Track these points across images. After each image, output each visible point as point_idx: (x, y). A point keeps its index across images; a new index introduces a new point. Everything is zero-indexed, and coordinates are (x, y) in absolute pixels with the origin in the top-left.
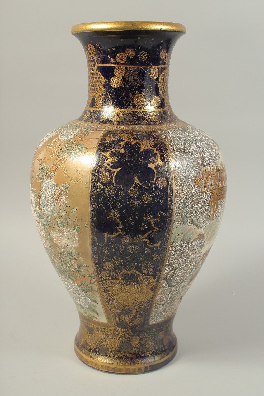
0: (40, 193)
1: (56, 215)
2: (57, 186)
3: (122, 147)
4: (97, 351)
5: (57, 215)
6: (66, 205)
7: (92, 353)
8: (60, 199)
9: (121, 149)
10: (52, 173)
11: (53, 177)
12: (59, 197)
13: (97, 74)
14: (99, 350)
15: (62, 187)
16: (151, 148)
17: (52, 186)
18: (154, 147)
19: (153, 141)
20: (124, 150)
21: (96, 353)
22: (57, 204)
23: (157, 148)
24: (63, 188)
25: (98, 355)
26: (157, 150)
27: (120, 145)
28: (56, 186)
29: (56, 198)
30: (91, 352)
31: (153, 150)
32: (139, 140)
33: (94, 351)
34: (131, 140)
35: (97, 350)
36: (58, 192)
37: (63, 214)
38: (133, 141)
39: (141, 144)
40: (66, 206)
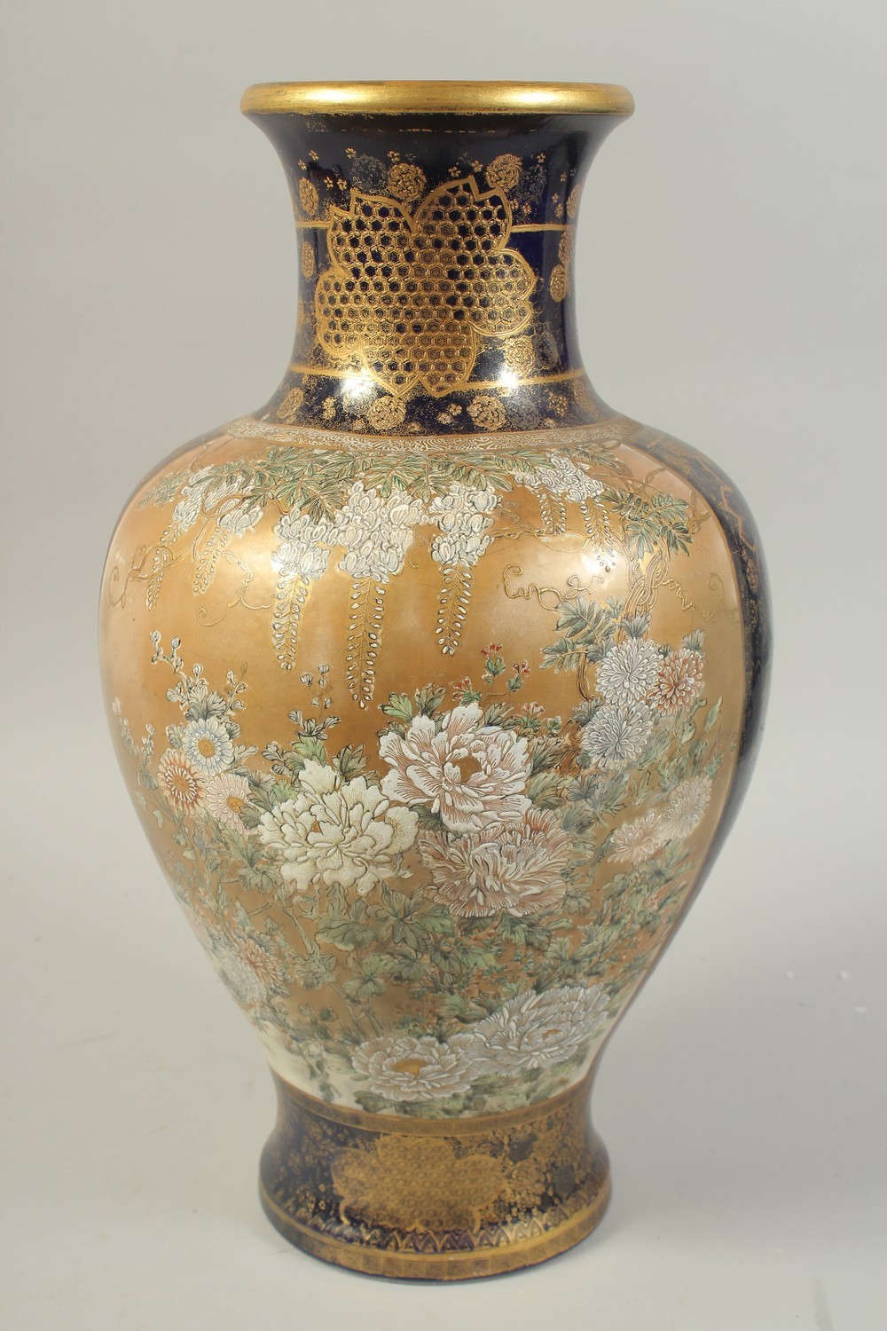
0: (584, 706)
1: (660, 754)
2: (665, 654)
4: (550, 1198)
5: (663, 752)
6: (696, 703)
7: (540, 1213)
8: (680, 691)
10: (638, 618)
11: (647, 626)
12: (677, 685)
13: (508, 260)
14: (554, 1190)
15: (684, 649)
17: (646, 661)
21: (553, 1204)
22: (669, 715)
24: (685, 653)
25: (560, 1206)
28: (660, 653)
29: (665, 696)
30: (537, 1216)
33: (542, 1204)
35: (550, 1193)
36: (673, 670)
37: (687, 737)
40: (696, 707)
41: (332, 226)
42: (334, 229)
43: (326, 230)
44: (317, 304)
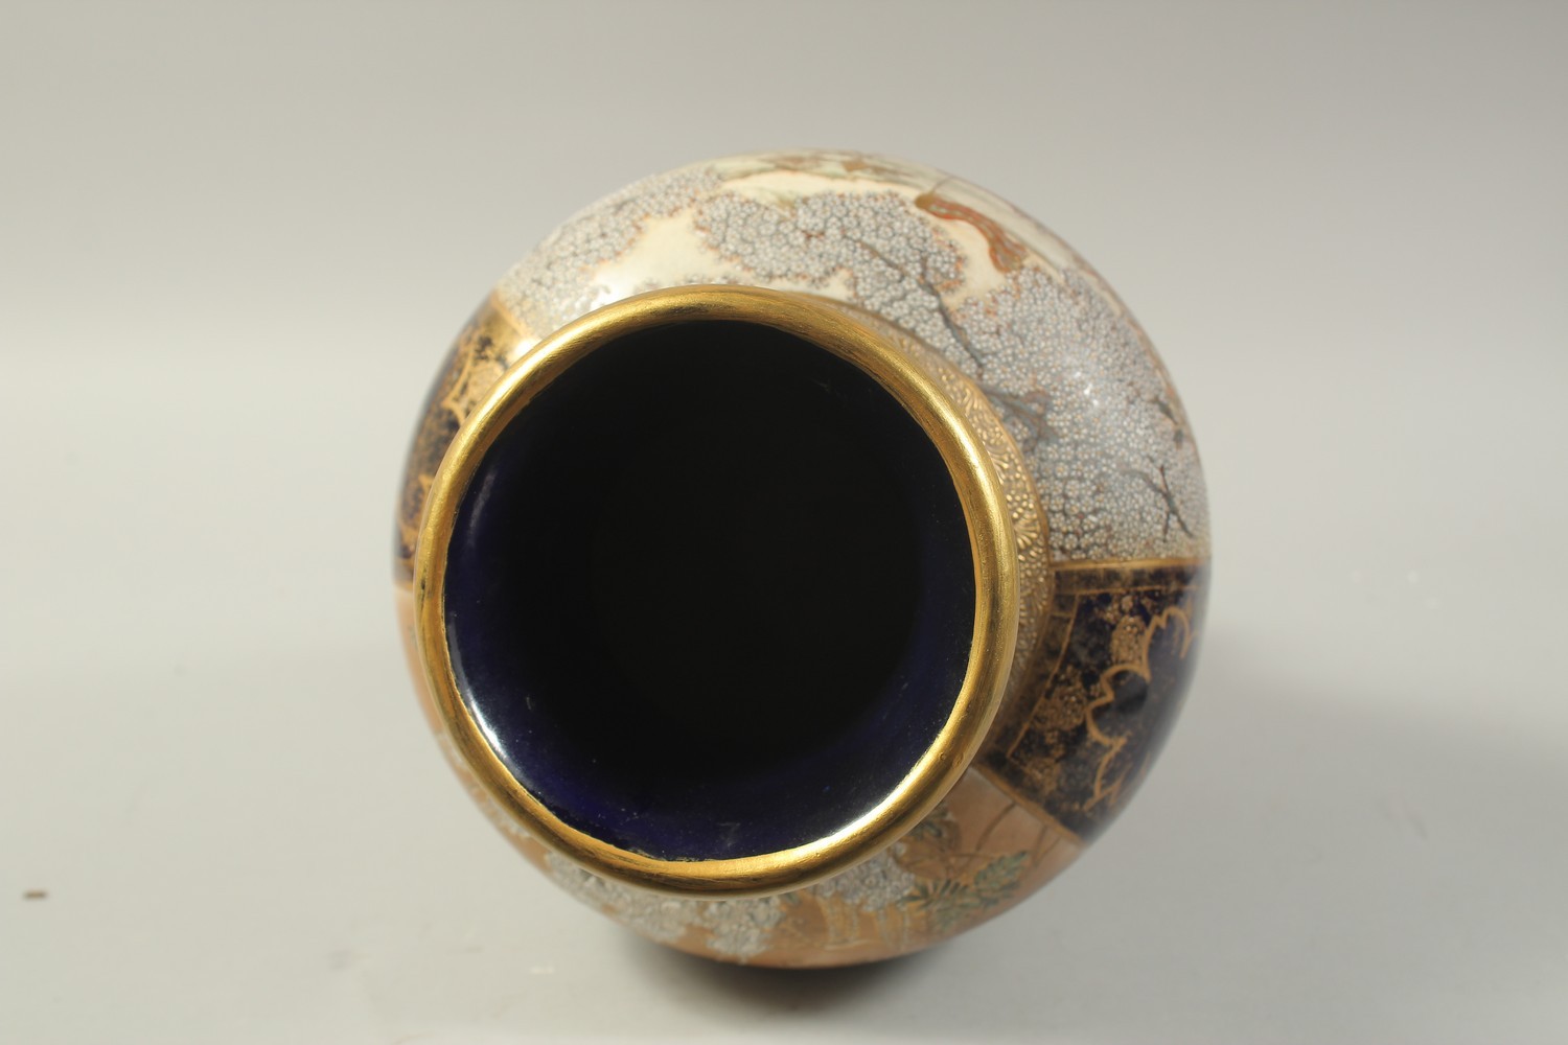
3: (1105, 741)
9: (1111, 747)
16: (1149, 632)
18: (1147, 620)
19: (1122, 612)
20: (1120, 734)
23: (1153, 608)
26: (1160, 614)
27: (1097, 744)
31: (1158, 628)
32: (1103, 666)
34: (1091, 698)
38: (1102, 694)
39: (1127, 667)
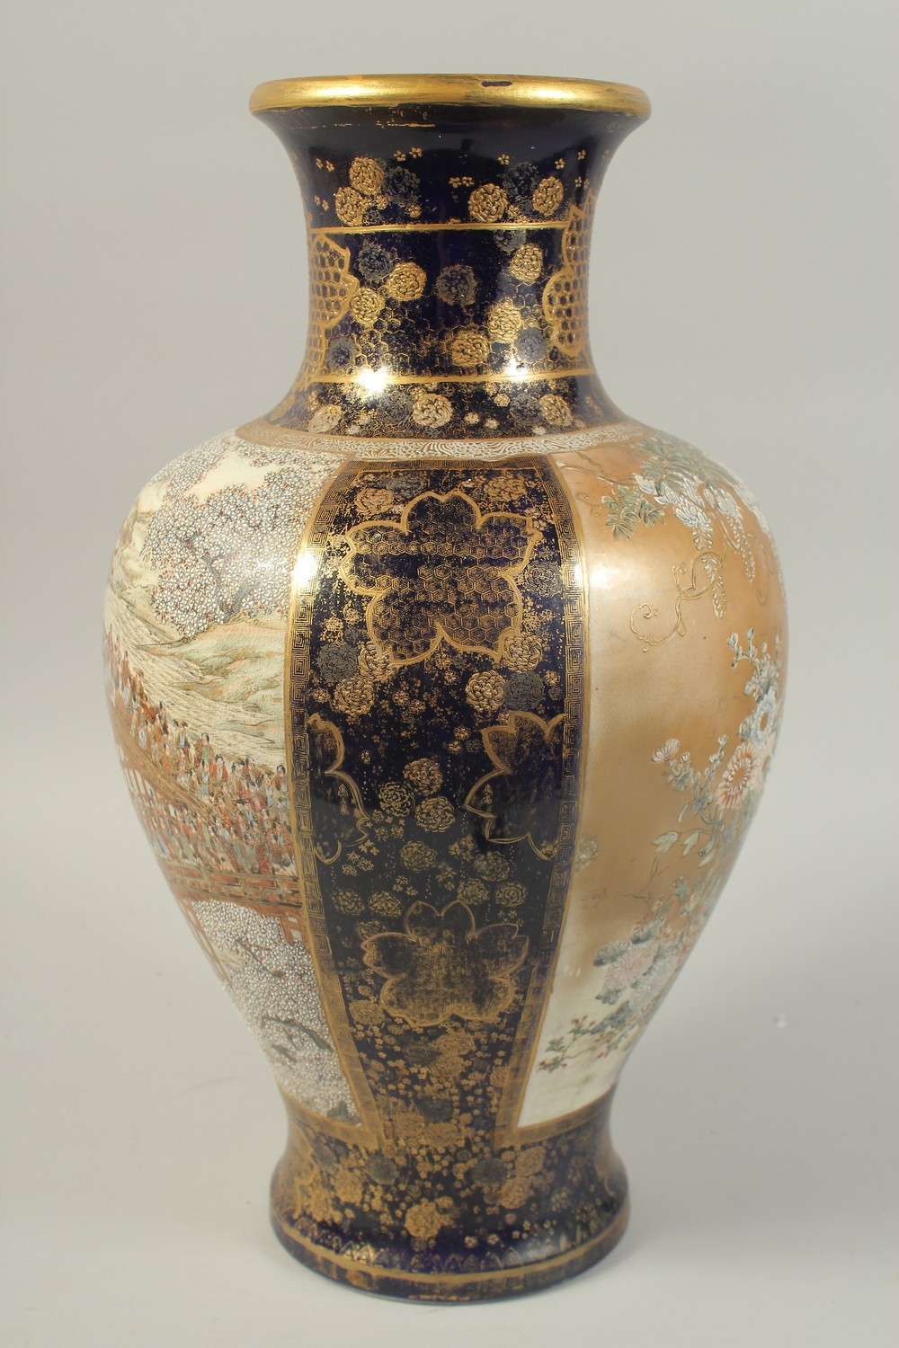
41: (568, 226)
42: (570, 229)
43: (563, 230)
44: (546, 306)
